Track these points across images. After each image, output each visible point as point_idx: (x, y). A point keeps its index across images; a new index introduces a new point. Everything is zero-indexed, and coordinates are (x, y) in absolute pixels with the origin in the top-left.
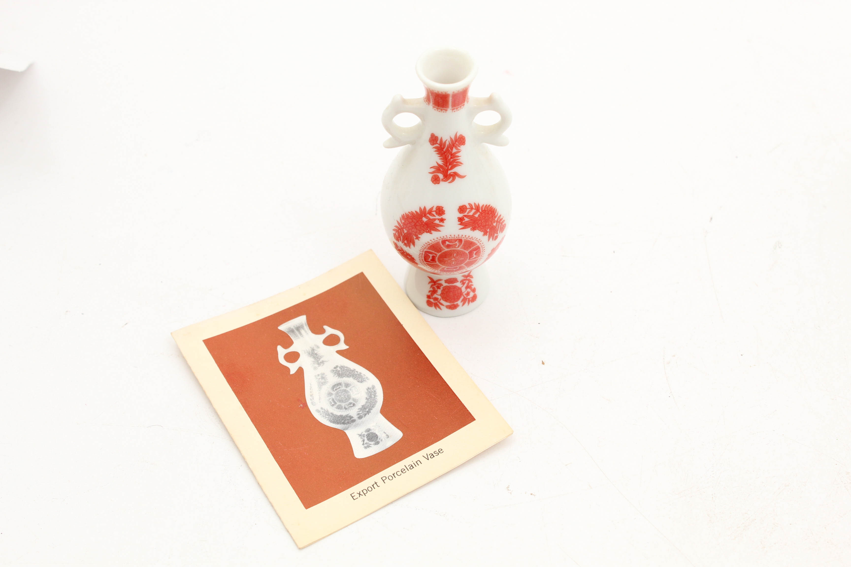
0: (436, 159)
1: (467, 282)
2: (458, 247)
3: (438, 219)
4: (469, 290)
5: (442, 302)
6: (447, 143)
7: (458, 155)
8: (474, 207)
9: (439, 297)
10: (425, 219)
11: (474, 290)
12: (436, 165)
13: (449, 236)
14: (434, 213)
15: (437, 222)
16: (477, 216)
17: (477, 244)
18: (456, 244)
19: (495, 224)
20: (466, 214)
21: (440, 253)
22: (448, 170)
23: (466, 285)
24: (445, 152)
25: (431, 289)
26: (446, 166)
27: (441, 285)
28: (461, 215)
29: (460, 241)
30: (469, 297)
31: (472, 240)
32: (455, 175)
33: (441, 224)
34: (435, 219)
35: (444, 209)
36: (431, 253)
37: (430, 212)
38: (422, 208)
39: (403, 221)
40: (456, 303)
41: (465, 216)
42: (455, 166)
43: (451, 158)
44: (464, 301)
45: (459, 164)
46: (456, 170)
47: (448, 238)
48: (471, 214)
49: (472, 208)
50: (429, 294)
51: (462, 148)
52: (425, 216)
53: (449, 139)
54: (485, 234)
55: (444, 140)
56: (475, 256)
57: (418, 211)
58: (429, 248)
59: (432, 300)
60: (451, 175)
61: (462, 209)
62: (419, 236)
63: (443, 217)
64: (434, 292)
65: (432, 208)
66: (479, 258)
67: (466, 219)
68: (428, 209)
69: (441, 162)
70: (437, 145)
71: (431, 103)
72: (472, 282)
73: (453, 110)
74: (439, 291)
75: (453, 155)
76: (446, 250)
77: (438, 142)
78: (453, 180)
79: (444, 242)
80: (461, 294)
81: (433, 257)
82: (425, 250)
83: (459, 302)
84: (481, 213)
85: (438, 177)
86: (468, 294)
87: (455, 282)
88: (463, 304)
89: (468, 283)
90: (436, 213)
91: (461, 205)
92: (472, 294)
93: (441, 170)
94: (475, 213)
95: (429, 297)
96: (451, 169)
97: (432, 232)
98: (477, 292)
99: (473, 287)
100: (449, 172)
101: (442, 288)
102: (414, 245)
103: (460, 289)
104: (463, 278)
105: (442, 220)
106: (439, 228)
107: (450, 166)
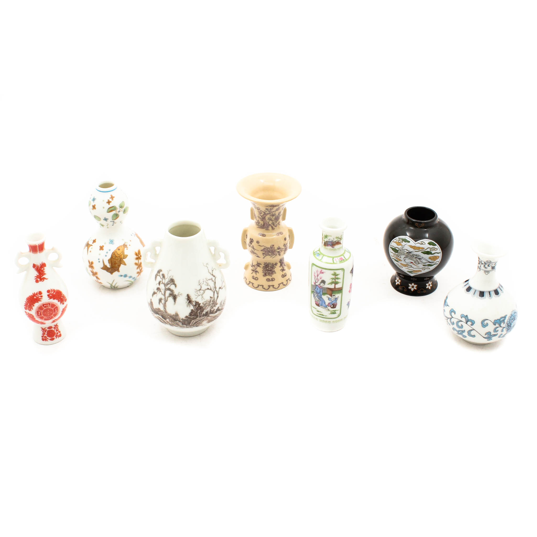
0: (36, 273)
1: (56, 328)
2: (49, 306)
3: (40, 296)
4: (57, 332)
5: (48, 337)
6: (39, 266)
7: (44, 270)
8: (53, 290)
9: (46, 336)
10: (35, 297)
11: (60, 332)
12: (36, 276)
13: (45, 303)
14: (38, 294)
15: (40, 297)
16: (54, 294)
17: (56, 305)
18: (48, 306)
19: (62, 297)
20: (50, 293)
21: (43, 311)
22: (41, 277)
23: (56, 329)
24: (39, 270)
25: (43, 333)
26: (40, 275)
27: (46, 330)
28: (48, 294)
29: (49, 304)
30: (58, 335)
31: (54, 304)
32: (44, 278)
33: (41, 298)
34: (39, 297)
35: (42, 292)
36: (39, 311)
37: (37, 294)
38: (34, 293)
39: (27, 301)
40: (53, 338)
41: (50, 294)
42: (43, 275)
43: (42, 272)
44: (56, 336)
45: (45, 274)
46: (44, 276)
47: (45, 304)
48: (52, 293)
49: (52, 291)
50: (42, 335)
51: (45, 268)
52: (35, 296)
53: (40, 265)
54: (59, 301)
55: (38, 265)
56: (56, 311)
57: (32, 295)
58: (38, 309)
59: (44, 338)
60: (42, 279)
61: (48, 291)
62: (34, 305)
63: (42, 295)
64: (44, 334)
65: (37, 292)
66: (58, 312)
67: (51, 295)
68: (36, 293)
69: (38, 274)
70: (36, 268)
71: (31, 252)
72: (58, 328)
73: (39, 252)
74: (46, 333)
75: (42, 271)
76: (45, 308)
77: (36, 266)
78: (44, 280)
79: (43, 305)
80: (55, 333)
81: (40, 313)
82: (37, 310)
83: (54, 337)
84: (56, 293)
85: (38, 280)
86: (57, 333)
87: (52, 328)
88: (56, 338)
89: (57, 329)
90: (39, 294)
91: (48, 290)
92: (59, 334)
93: (39, 277)
94: (53, 293)
95: (42, 337)
96: (42, 276)
97: (39, 302)
98: (61, 333)
99: (59, 330)
100: (42, 277)
101: (47, 331)
102: (32, 309)
103: (54, 331)
104: (54, 326)
105: (42, 297)
106: (41, 300)
107: (42, 275)
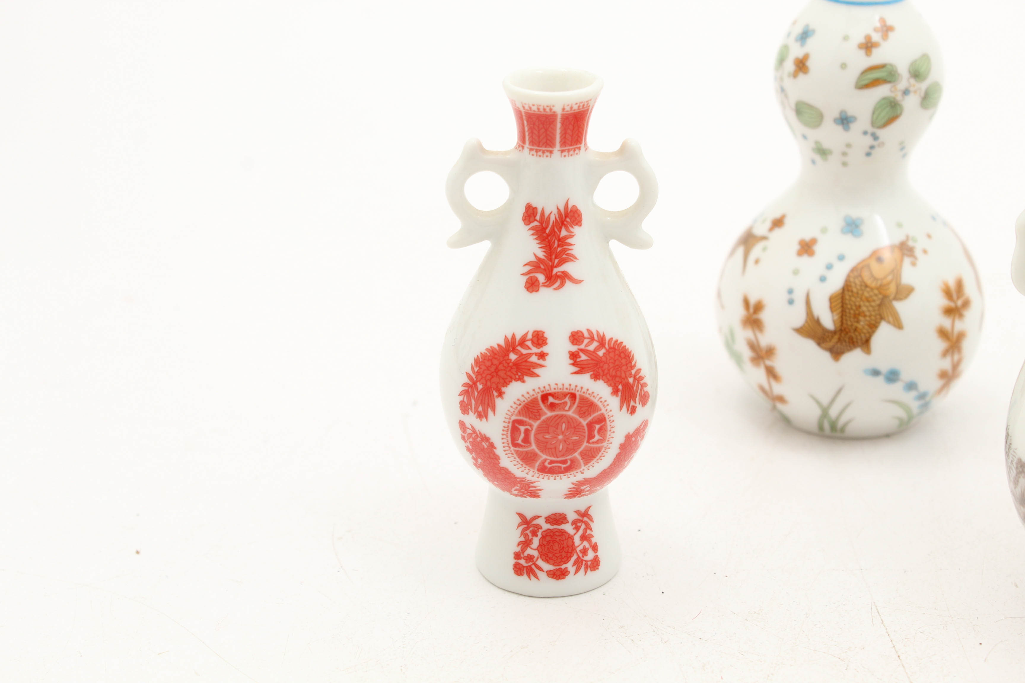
0: (532, 249)
1: (583, 526)
2: (570, 408)
3: (536, 354)
4: (586, 544)
5: (540, 563)
6: (552, 218)
7: (569, 241)
8: (596, 338)
9: (535, 554)
10: (513, 357)
11: (595, 548)
12: (533, 259)
13: (553, 386)
14: (529, 343)
15: (534, 359)
16: (601, 353)
17: (602, 411)
18: (566, 402)
19: (631, 380)
20: (582, 347)
21: (538, 422)
22: (553, 267)
23: (580, 532)
24: (548, 235)
25: (522, 539)
26: (551, 260)
27: (538, 527)
28: (574, 348)
29: (573, 396)
30: (586, 558)
31: (592, 398)
32: (565, 277)
33: (541, 362)
34: (530, 355)
35: (545, 335)
36: (521, 422)
37: (522, 342)
38: (510, 337)
39: (476, 369)
40: (563, 567)
41: (582, 350)
42: (563, 262)
43: (559, 246)
44: (578, 563)
45: (571, 258)
46: (567, 267)
47: (552, 391)
48: (591, 348)
49: (592, 339)
50: (518, 549)
51: (576, 230)
52: (514, 350)
53: (555, 211)
54: (615, 392)
55: (547, 214)
56: (597, 437)
57: (502, 343)
58: (520, 413)
59: (522, 562)
60: (557, 277)
61: (576, 337)
62: (504, 389)
63: (545, 349)
64: (526, 544)
65: (526, 334)
66: (605, 444)
67: (583, 357)
68: (518, 337)
69: (541, 254)
71: (527, 145)
72: (590, 529)
73: (562, 152)
74: (536, 542)
75: (562, 242)
76: (549, 414)
77: (538, 218)
78: (562, 285)
79: (545, 397)
80: (573, 548)
81: (527, 432)
82: (514, 418)
83: (570, 566)
84: (607, 351)
85: (537, 280)
86: (585, 551)
87: (562, 523)
88: (577, 571)
89: (585, 530)
90: (533, 343)
91: (575, 330)
92: (591, 555)
93: (542, 267)
94: (598, 349)
95: (517, 556)
96: (559, 265)
97: (526, 378)
98: (600, 553)
99: (594, 540)
100: (555, 270)
101: (540, 534)
102: (494, 411)
103: (571, 538)
104: (576, 516)
105: (542, 356)
106: (537, 371)
107: (556, 261)
